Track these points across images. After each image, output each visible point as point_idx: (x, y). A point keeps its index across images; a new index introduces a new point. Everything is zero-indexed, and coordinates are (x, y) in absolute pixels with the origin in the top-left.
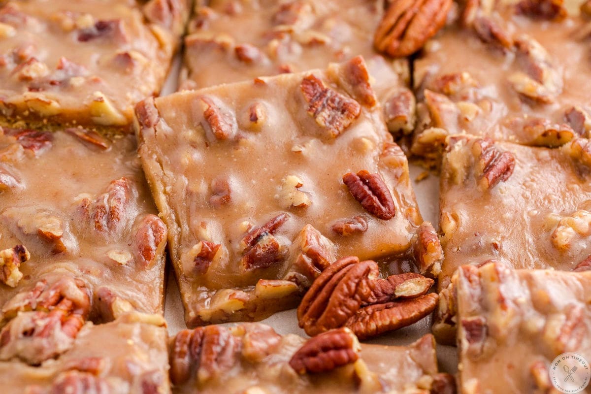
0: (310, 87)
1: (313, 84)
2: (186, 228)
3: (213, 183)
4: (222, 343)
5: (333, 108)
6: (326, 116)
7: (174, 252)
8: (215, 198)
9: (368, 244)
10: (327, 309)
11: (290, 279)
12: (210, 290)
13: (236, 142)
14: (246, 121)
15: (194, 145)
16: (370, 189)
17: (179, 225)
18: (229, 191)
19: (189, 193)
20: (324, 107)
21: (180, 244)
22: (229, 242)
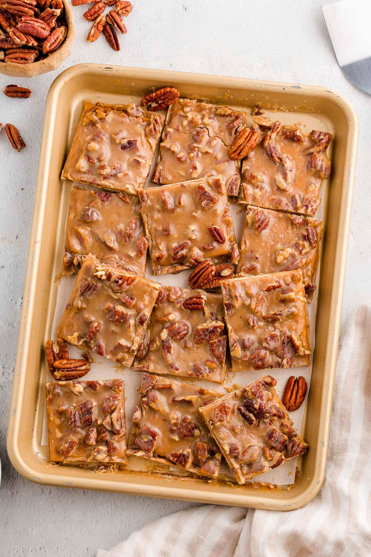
0: (201, 190)
1: (202, 189)
2: (154, 243)
3: (164, 227)
4: (163, 296)
5: (208, 200)
6: (205, 203)
7: (150, 250)
8: (165, 233)
9: (214, 253)
10: (198, 283)
11: (187, 266)
12: (161, 266)
13: (173, 211)
14: (177, 203)
15: (159, 211)
16: (217, 234)
17: (152, 241)
18: (170, 231)
19: (156, 230)
20: (205, 199)
21: (152, 248)
22: (168, 250)
